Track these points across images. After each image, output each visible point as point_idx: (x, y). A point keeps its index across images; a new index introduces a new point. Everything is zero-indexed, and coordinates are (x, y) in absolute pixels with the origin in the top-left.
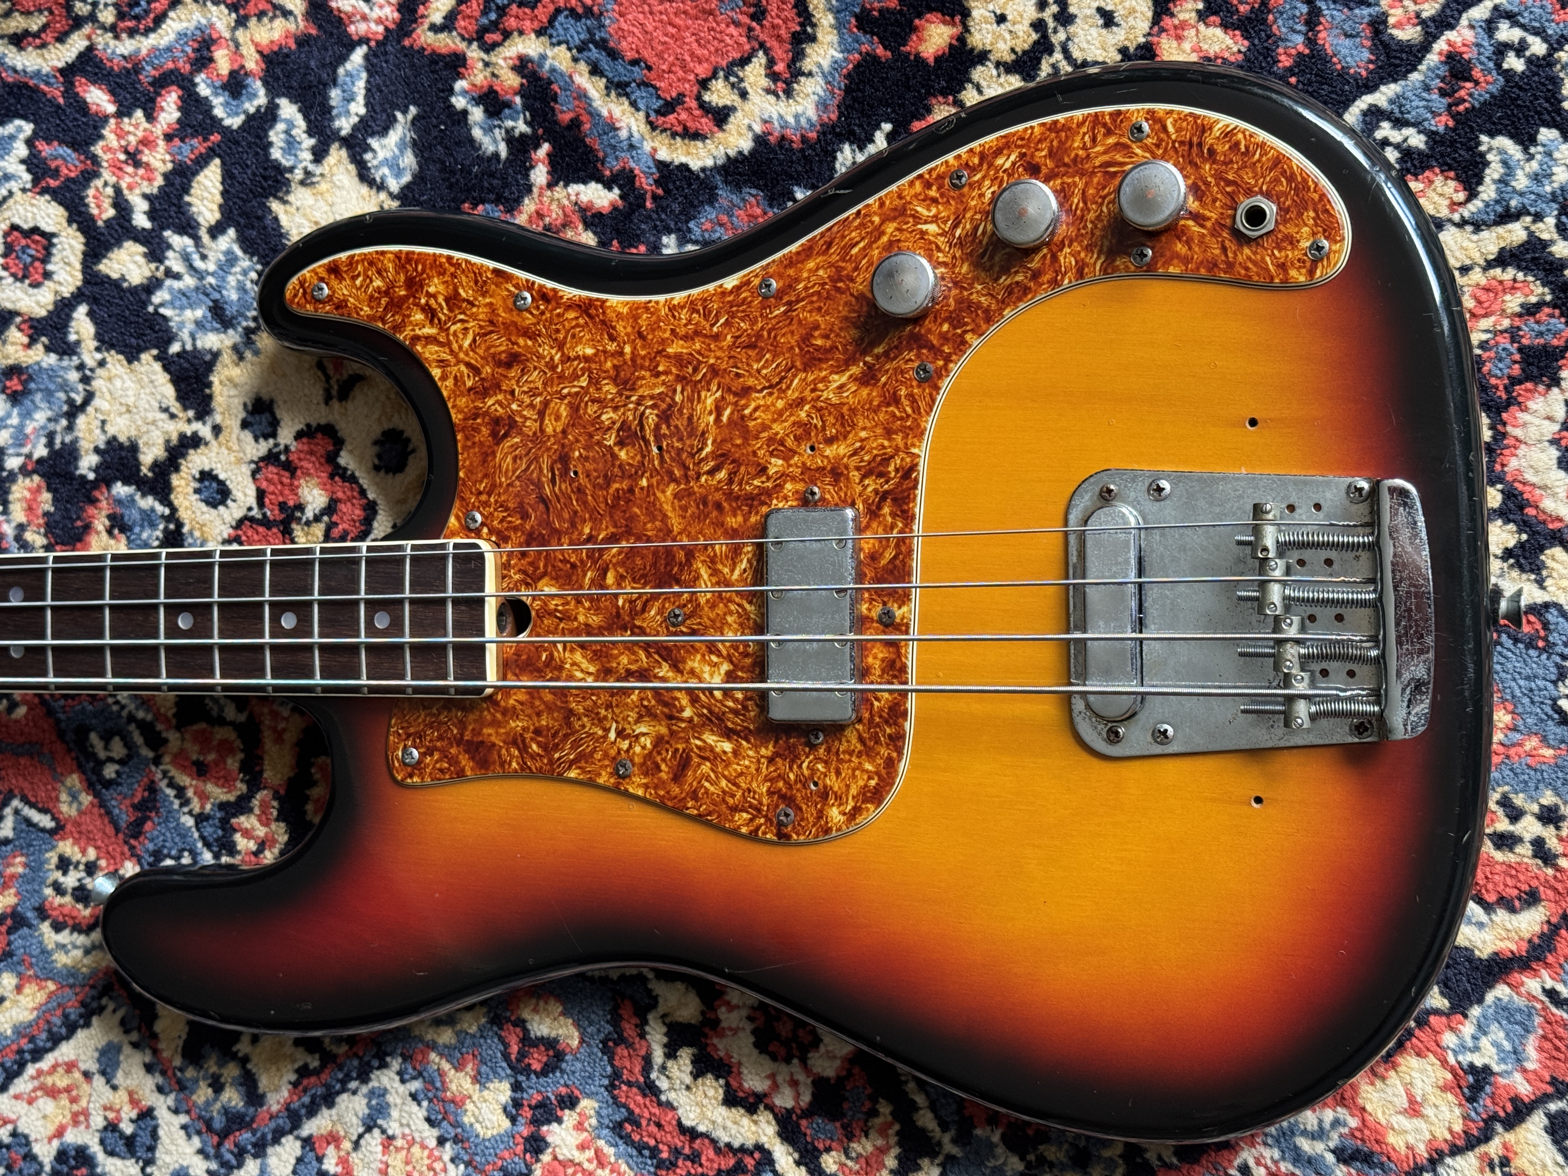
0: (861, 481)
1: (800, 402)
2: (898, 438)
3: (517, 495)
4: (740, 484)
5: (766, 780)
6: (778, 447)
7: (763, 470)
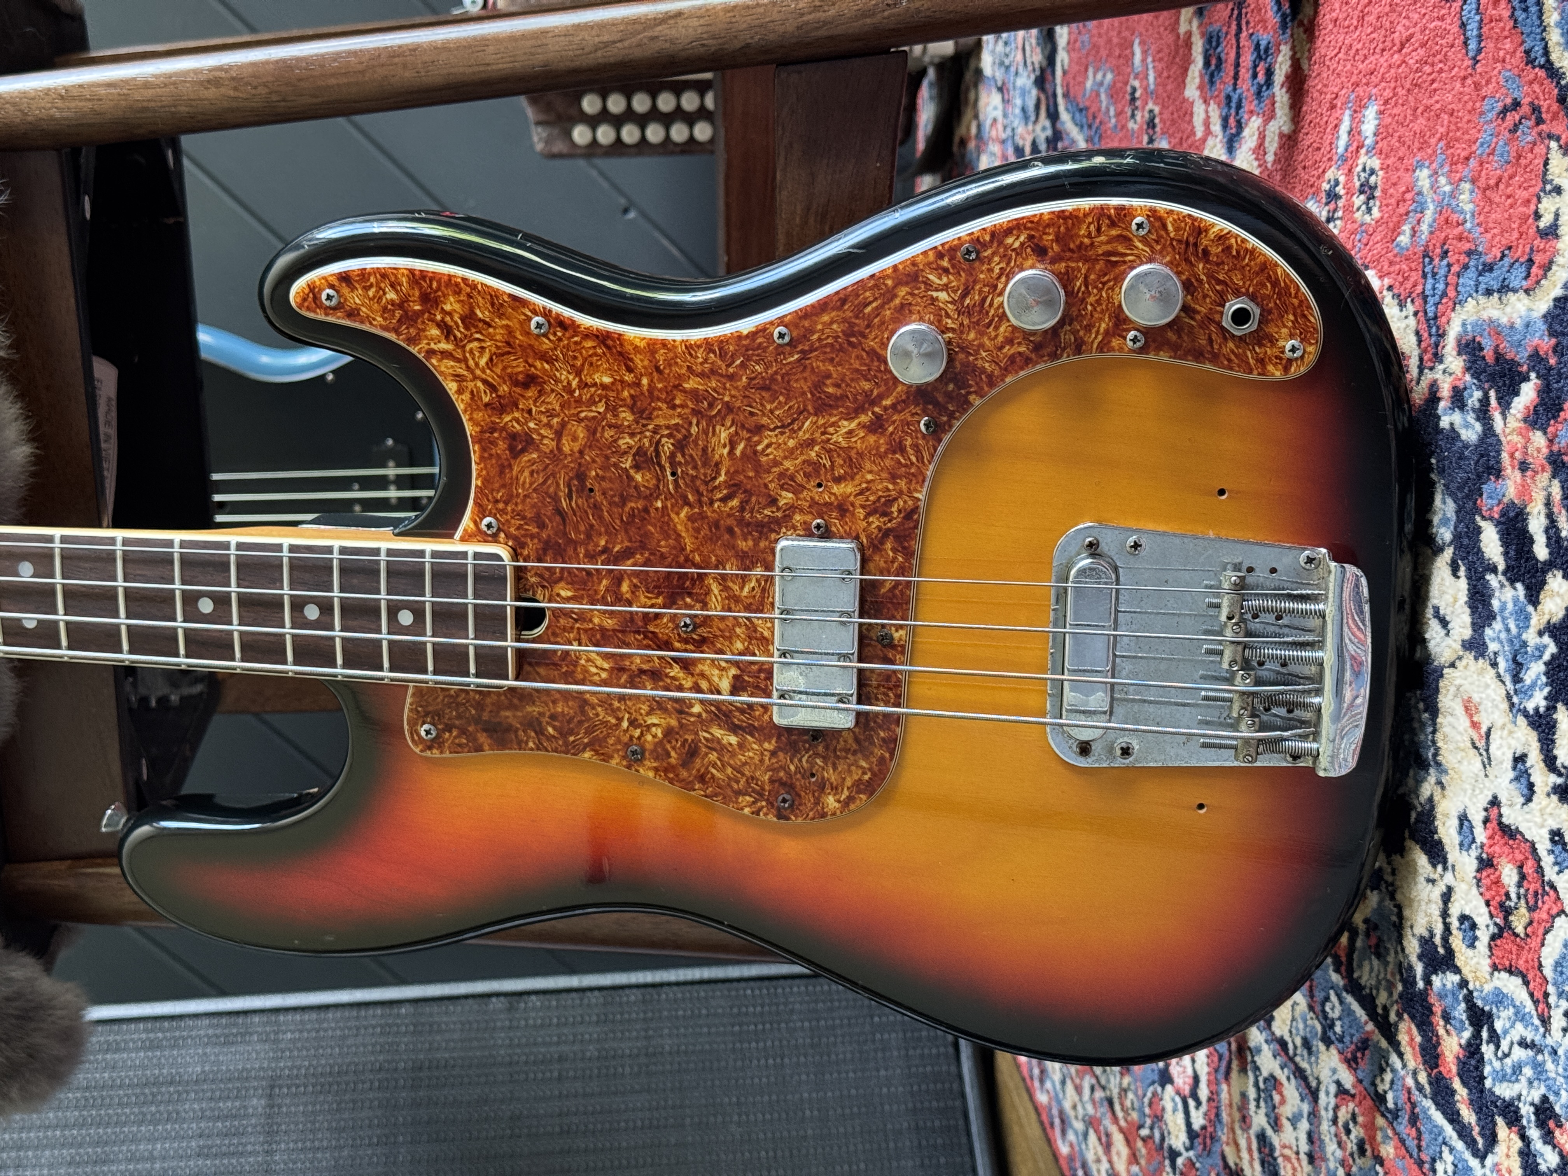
0: (866, 518)
1: (810, 443)
2: (902, 483)
3: (533, 506)
4: (752, 512)
5: (769, 769)
6: (787, 481)
7: (773, 501)
